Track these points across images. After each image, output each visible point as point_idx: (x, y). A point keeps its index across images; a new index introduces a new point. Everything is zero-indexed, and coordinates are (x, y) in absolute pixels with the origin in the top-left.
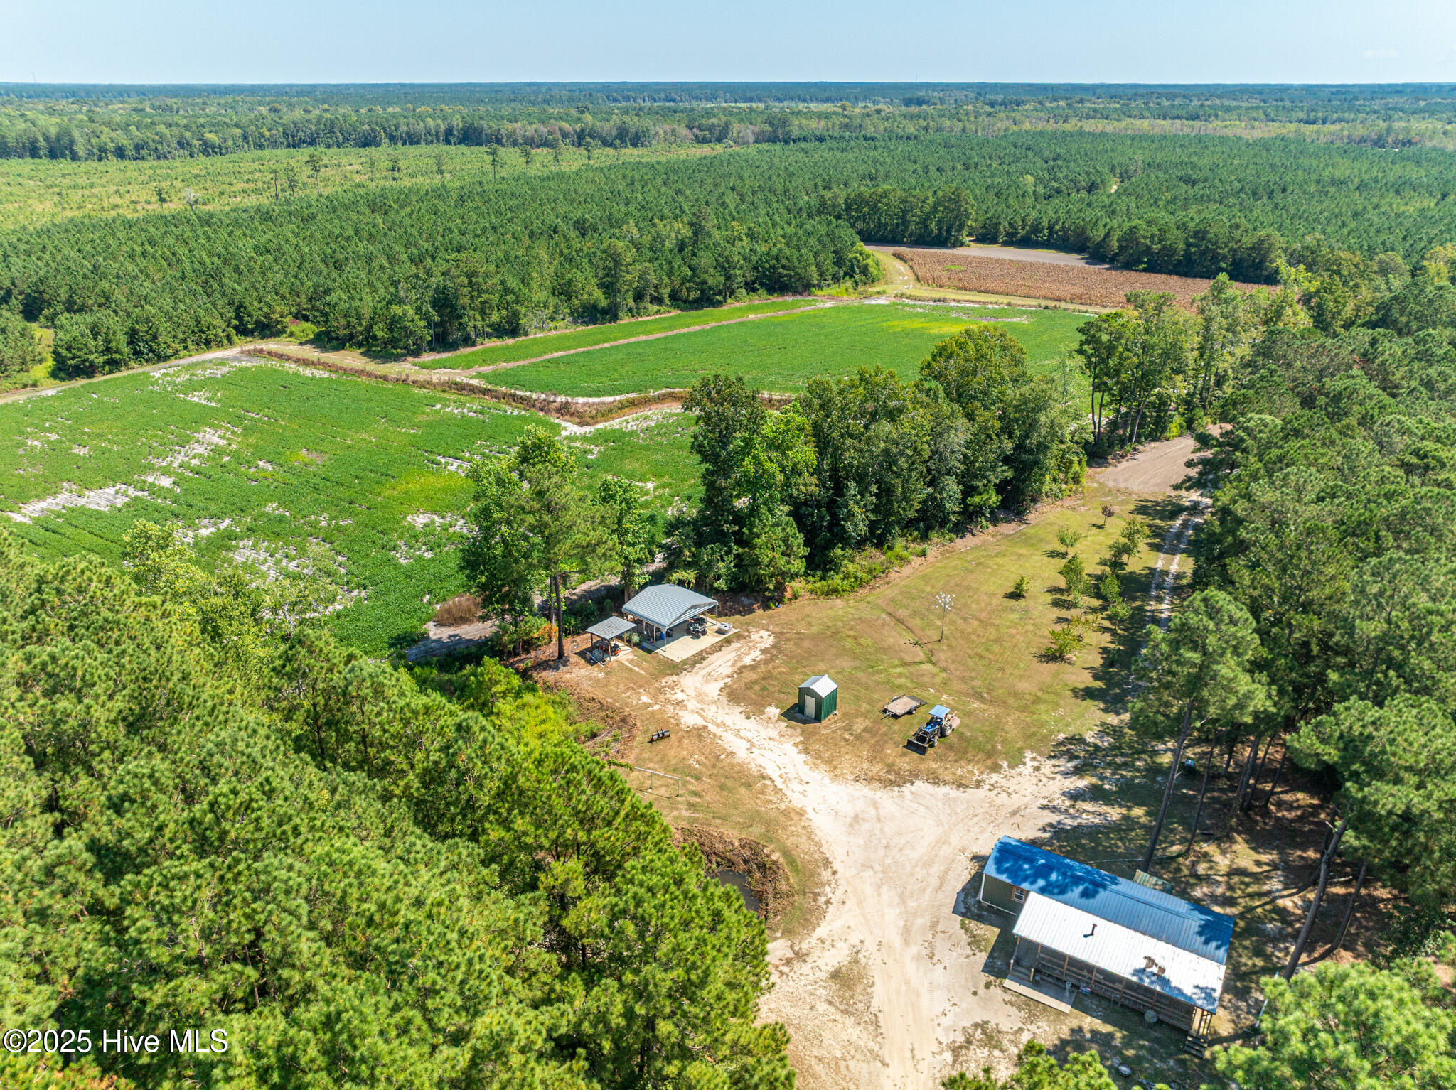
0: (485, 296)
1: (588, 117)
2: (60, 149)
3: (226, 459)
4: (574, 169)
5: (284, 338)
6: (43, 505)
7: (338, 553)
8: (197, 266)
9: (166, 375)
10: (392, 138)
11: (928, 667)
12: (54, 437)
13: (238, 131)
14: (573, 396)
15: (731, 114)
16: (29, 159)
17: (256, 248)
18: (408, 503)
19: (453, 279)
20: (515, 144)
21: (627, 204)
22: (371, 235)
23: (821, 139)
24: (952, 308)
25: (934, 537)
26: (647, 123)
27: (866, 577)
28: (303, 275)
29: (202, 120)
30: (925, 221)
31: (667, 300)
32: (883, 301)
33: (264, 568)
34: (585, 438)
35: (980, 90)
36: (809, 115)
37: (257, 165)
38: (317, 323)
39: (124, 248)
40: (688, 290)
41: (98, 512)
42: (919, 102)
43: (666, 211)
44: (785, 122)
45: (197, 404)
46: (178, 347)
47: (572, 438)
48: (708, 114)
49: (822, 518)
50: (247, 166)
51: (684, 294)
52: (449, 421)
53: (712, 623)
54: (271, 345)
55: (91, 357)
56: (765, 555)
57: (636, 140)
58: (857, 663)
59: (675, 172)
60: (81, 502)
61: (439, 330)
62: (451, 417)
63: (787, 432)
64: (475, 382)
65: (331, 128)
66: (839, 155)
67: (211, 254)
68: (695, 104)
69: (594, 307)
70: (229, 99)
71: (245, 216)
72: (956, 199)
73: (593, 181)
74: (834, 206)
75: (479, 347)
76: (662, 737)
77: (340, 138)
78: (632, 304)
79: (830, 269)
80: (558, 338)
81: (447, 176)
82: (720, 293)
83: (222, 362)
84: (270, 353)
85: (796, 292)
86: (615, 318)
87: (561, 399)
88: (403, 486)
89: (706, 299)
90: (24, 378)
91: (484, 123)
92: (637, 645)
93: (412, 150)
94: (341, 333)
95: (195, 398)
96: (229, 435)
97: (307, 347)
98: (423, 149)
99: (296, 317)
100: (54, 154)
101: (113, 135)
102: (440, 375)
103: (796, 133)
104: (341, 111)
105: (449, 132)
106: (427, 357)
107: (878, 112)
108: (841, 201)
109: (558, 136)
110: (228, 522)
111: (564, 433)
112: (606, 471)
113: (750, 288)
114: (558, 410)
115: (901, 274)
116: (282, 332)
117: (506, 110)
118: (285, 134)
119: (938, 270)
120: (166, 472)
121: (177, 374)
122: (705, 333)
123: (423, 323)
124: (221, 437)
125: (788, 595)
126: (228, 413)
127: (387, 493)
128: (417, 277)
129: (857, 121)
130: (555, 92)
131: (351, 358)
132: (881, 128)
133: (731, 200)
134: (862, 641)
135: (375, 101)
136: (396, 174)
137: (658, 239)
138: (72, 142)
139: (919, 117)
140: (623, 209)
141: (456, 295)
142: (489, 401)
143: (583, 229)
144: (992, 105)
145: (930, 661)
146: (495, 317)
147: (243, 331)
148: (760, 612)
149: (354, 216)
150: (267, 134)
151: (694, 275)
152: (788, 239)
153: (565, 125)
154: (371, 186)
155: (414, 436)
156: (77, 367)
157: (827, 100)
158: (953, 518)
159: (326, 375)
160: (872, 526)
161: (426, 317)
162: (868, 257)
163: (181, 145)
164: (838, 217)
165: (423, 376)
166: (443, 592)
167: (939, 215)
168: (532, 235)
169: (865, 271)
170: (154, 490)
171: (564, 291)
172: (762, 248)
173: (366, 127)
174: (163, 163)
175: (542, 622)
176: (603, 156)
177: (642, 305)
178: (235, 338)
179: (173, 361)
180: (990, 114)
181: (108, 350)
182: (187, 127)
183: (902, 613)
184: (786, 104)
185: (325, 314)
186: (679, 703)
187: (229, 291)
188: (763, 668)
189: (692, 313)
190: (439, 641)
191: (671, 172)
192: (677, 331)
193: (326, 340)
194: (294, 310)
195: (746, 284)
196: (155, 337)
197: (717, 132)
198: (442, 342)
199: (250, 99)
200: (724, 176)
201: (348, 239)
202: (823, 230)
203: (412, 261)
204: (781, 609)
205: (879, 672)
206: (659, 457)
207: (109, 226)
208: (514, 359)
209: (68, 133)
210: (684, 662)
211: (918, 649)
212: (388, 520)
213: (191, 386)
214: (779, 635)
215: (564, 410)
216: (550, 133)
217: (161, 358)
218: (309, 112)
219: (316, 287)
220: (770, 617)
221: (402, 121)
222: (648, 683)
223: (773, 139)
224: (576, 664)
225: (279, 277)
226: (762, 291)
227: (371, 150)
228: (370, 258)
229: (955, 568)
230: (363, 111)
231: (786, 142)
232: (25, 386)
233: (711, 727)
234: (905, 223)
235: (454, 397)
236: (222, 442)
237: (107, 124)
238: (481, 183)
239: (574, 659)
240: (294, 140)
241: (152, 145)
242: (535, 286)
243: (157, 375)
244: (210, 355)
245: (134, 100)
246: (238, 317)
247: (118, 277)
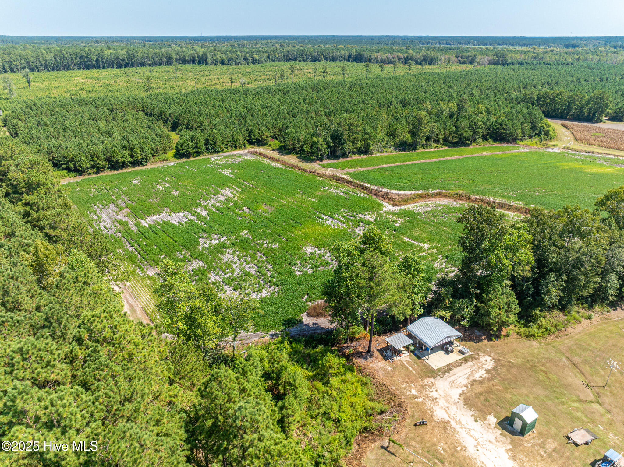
0: (355, 135)
1: (411, 51)
2: (202, 61)
3: (231, 204)
4: (402, 74)
5: (267, 147)
6: (155, 218)
7: (269, 263)
8: (237, 112)
9: (216, 160)
10: (326, 59)
11: (596, 406)
12: (167, 185)
13: (266, 54)
14: (391, 189)
15: (477, 51)
16: (191, 65)
17: (262, 106)
18: (305, 239)
19: (341, 127)
20: (377, 62)
21: (426, 92)
22: (310, 102)
23: (522, 64)
24: (598, 158)
25: (597, 308)
26: (437, 54)
27: (553, 329)
28: (278, 119)
29: (254, 50)
30: (581, 108)
31: (441, 141)
32: (556, 150)
33: (234, 266)
34: (395, 214)
35: (607, 40)
36: (516, 52)
37: (271, 69)
38: (281, 142)
39: (212, 103)
40: (453, 137)
41: (174, 225)
42: (574, 46)
43: (444, 97)
44: (504, 55)
45: (225, 176)
46: (224, 147)
47: (388, 213)
48: (466, 51)
49: (529, 289)
50: (268, 69)
51: (450, 139)
52: (331, 197)
53: (457, 346)
54: (261, 150)
55: (189, 150)
56: (494, 312)
57: (431, 62)
58: (547, 393)
59: (449, 77)
60: (169, 218)
61: (332, 149)
62: (331, 194)
63: (518, 242)
64: (345, 177)
65: (302, 53)
66: (531, 72)
67: (244, 107)
68: (459, 46)
69: (405, 142)
70: (266, 41)
71: (261, 90)
72: (601, 98)
73: (410, 81)
74: (531, 98)
75: (349, 159)
76: (422, 424)
77: (305, 58)
78: (425, 143)
79: (529, 131)
80: (386, 157)
81: (346, 75)
82: (468, 140)
83: (240, 156)
84: (260, 154)
85: (509, 142)
86: (415, 149)
87: (385, 190)
88: (305, 230)
89: (462, 142)
90: (164, 156)
91: (365, 53)
92: (412, 352)
93: (333, 64)
94: (290, 147)
95: (226, 172)
96: (235, 193)
97: (275, 152)
98: (338, 63)
99: (273, 138)
100: (200, 63)
101: (221, 55)
102: (329, 172)
103: (509, 61)
104: (308, 46)
105: (350, 56)
106: (326, 162)
107: (552, 51)
108: (535, 96)
109: (396, 59)
110: (225, 238)
111: (384, 209)
112: (404, 234)
113: (485, 138)
114: (383, 196)
115: (566, 136)
116: (266, 144)
117: (375, 47)
118: (284, 56)
119: (588, 135)
120: (205, 208)
121: (221, 160)
122: (459, 160)
123: (326, 146)
124: (231, 193)
125: (503, 333)
126: (237, 181)
127: (296, 233)
128: (326, 124)
129: (541, 55)
130: (396, 40)
131: (292, 159)
132: (553, 59)
133: (476, 92)
134: (550, 376)
135: (321, 43)
136: (325, 74)
137: (441, 111)
138: (207, 58)
139: (574, 54)
140: (424, 95)
141: (342, 134)
142: (351, 188)
143: (404, 103)
144: (615, 47)
145: (598, 403)
146: (358, 145)
147: (250, 142)
148: (485, 342)
149: (305, 92)
150: (277, 56)
151: (457, 130)
152: (507, 115)
153: (400, 54)
154: (314, 79)
155: (314, 202)
156: (184, 153)
157: (525, 45)
158: (611, 298)
159: (281, 167)
160: (561, 299)
161: (327, 143)
162: (550, 126)
163: (244, 59)
164: (533, 104)
165: (322, 171)
166: (314, 296)
167: (590, 105)
168: (380, 105)
169: (547, 133)
170: (199, 217)
171: (392, 134)
172: (493, 119)
173: (316, 54)
174: (237, 67)
175: (361, 329)
176: (416, 69)
177: (429, 143)
178: (247, 145)
179: (221, 154)
180: (615, 52)
181: (196, 147)
182: (248, 53)
183: (576, 359)
184: (503, 47)
185: (284, 138)
186: (434, 399)
187: (247, 125)
188: (486, 385)
189: (454, 149)
190: (307, 325)
191: (447, 78)
192: (445, 158)
193: (284, 150)
194: (272, 135)
195: (483, 136)
196: (215, 143)
197: (470, 59)
198: (333, 155)
199: (274, 41)
200: (472, 80)
201: (300, 103)
202: (525, 111)
203: (326, 115)
204: (498, 342)
205: (563, 403)
206: (432, 229)
207: (209, 93)
208: (365, 167)
209: (206, 54)
210: (439, 370)
211: (589, 390)
212: (295, 248)
213: (225, 167)
214: (497, 361)
215: (385, 196)
216: (393, 58)
217: (216, 152)
218: (295, 47)
219: (283, 125)
220: (492, 347)
221: (331, 51)
222: (416, 380)
223: (497, 63)
224: (377, 358)
225: (269, 120)
226: (491, 140)
227: (317, 63)
228: (308, 113)
229: (611, 332)
230: (316, 47)
231: (504, 65)
232: (164, 160)
233: (453, 423)
234: (569, 108)
235: (334, 184)
236: (232, 195)
237: (220, 51)
238: (360, 80)
239: (376, 354)
240: (287, 58)
241: (234, 59)
242: (379, 131)
243: (213, 159)
244: (236, 152)
245: (231, 42)
246: (249, 136)
247: (206, 115)
